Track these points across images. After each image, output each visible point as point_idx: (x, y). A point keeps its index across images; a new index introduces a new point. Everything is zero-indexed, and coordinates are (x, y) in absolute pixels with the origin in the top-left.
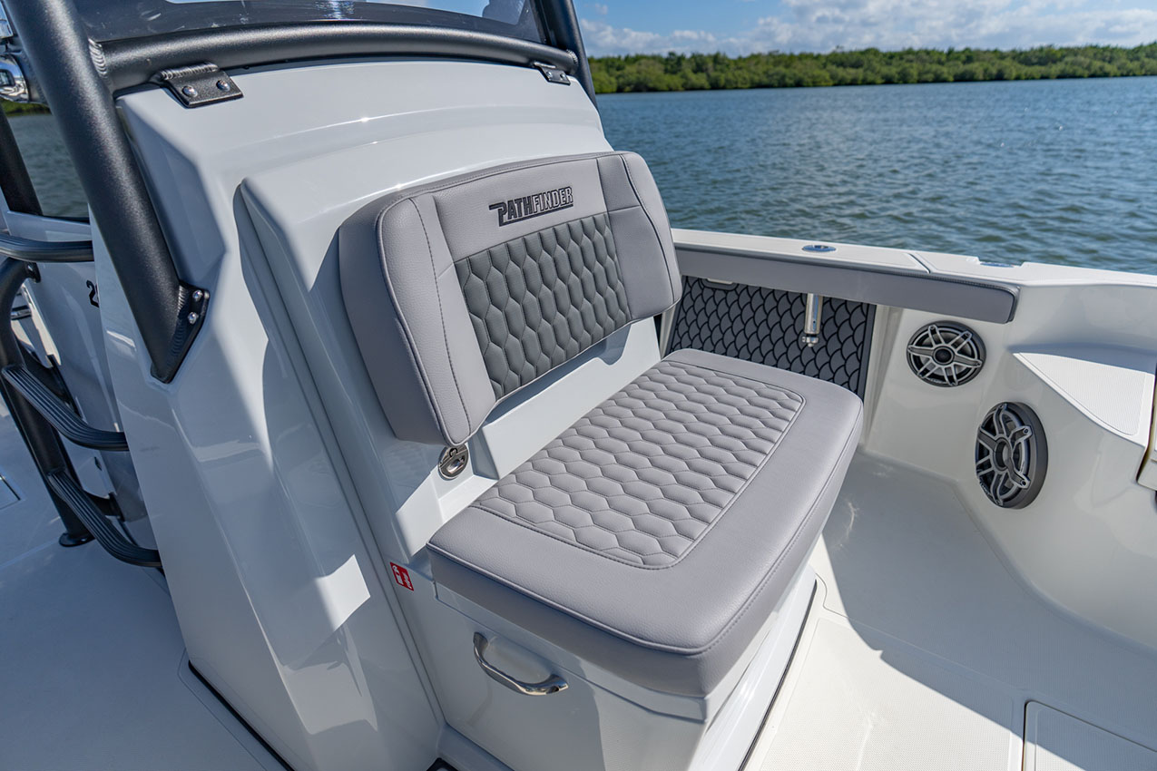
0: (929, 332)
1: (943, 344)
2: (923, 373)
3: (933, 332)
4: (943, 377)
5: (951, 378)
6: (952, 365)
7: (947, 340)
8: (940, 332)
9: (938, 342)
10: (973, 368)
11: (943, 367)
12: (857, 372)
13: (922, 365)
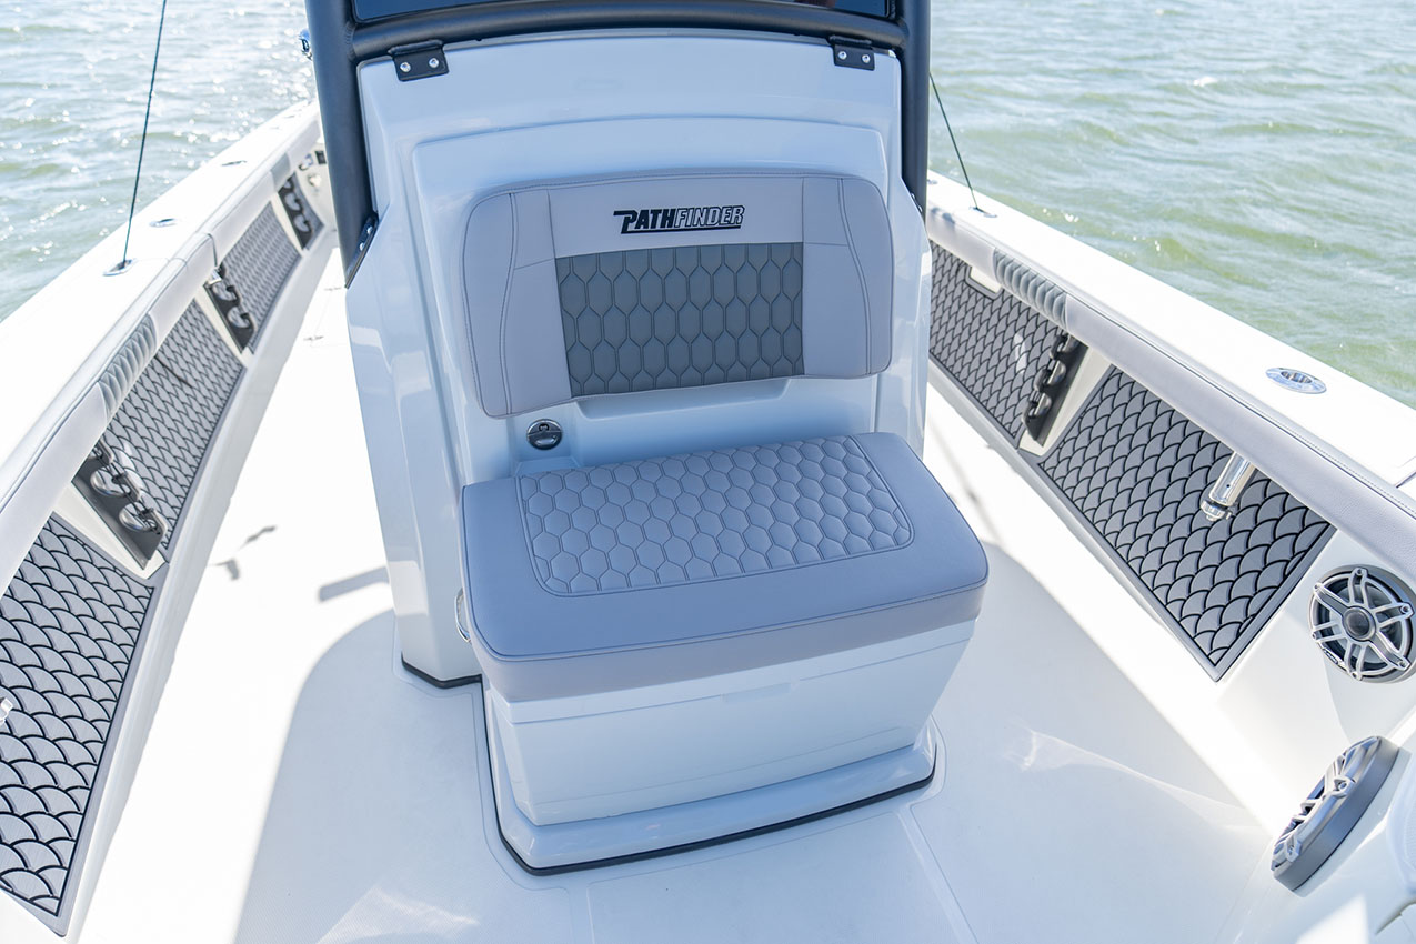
0: (1351, 577)
1: (1366, 604)
2: (1324, 633)
3: (1358, 579)
4: (1344, 651)
5: (1353, 661)
6: (1364, 645)
7: (1375, 602)
8: (1367, 584)
9: (1359, 598)
10: (1391, 666)
11: (1350, 642)
12: (1271, 591)
13: (1328, 621)
